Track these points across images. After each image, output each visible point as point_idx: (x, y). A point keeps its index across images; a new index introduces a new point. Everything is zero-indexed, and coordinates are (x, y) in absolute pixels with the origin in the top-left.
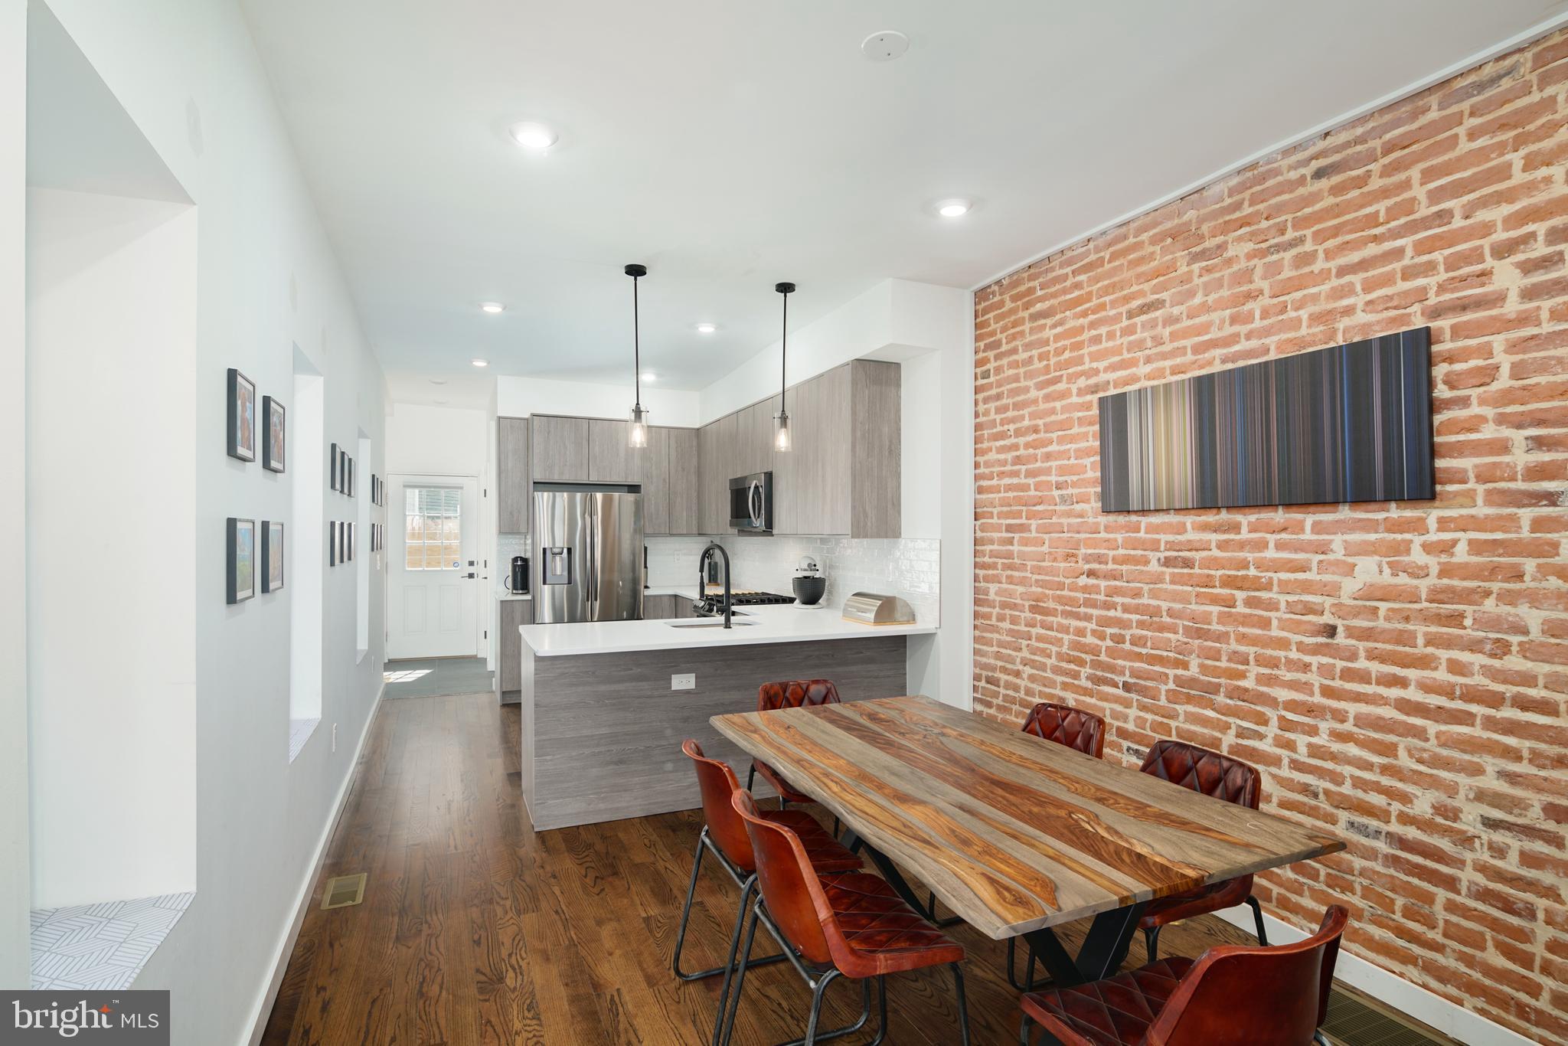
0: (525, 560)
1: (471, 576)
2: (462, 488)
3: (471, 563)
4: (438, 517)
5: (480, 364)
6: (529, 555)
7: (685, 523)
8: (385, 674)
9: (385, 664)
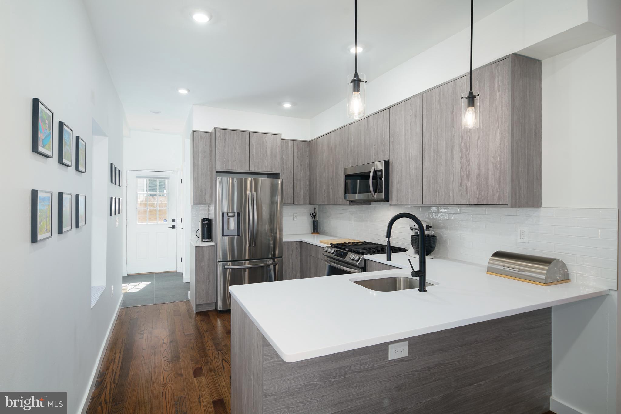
0: (210, 220)
1: (173, 227)
2: (168, 178)
3: (174, 220)
4: (155, 195)
5: (183, 92)
6: (212, 216)
7: (302, 197)
8: (123, 285)
9: (123, 277)
